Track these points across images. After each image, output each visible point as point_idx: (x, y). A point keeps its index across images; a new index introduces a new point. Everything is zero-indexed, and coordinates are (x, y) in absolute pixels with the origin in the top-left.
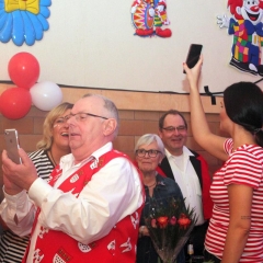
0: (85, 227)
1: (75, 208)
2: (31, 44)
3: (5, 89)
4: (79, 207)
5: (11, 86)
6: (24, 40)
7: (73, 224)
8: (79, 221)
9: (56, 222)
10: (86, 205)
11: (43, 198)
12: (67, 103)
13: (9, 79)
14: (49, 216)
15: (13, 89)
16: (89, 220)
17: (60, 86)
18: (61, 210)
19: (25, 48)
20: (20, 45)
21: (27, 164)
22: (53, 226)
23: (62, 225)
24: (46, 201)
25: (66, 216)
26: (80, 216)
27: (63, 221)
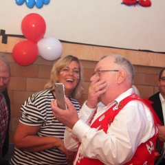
0: (115, 157)
1: (107, 143)
2: (40, 7)
3: (18, 42)
4: (109, 142)
5: (23, 40)
6: (35, 4)
7: (106, 154)
8: (110, 152)
9: (92, 153)
10: (114, 140)
11: (83, 135)
12: (71, 56)
13: (21, 34)
14: (87, 148)
15: (25, 42)
16: (117, 151)
17: (61, 41)
18: (96, 144)
19: (35, 10)
20: (31, 7)
21: (71, 109)
22: (90, 156)
23: (98, 155)
24: (85, 137)
25: (100, 149)
26: (111, 148)
27: (98, 152)
